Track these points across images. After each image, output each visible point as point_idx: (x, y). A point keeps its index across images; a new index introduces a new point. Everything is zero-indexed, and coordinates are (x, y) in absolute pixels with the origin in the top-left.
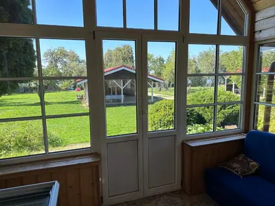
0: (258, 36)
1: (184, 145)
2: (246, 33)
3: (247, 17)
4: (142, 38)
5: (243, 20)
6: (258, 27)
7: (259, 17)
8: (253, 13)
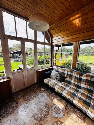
0: (53, 44)
1: (37, 71)
2: (51, 43)
3: (51, 39)
4: (23, 40)
5: (50, 39)
6: (53, 41)
7: (53, 39)
8: (52, 38)
